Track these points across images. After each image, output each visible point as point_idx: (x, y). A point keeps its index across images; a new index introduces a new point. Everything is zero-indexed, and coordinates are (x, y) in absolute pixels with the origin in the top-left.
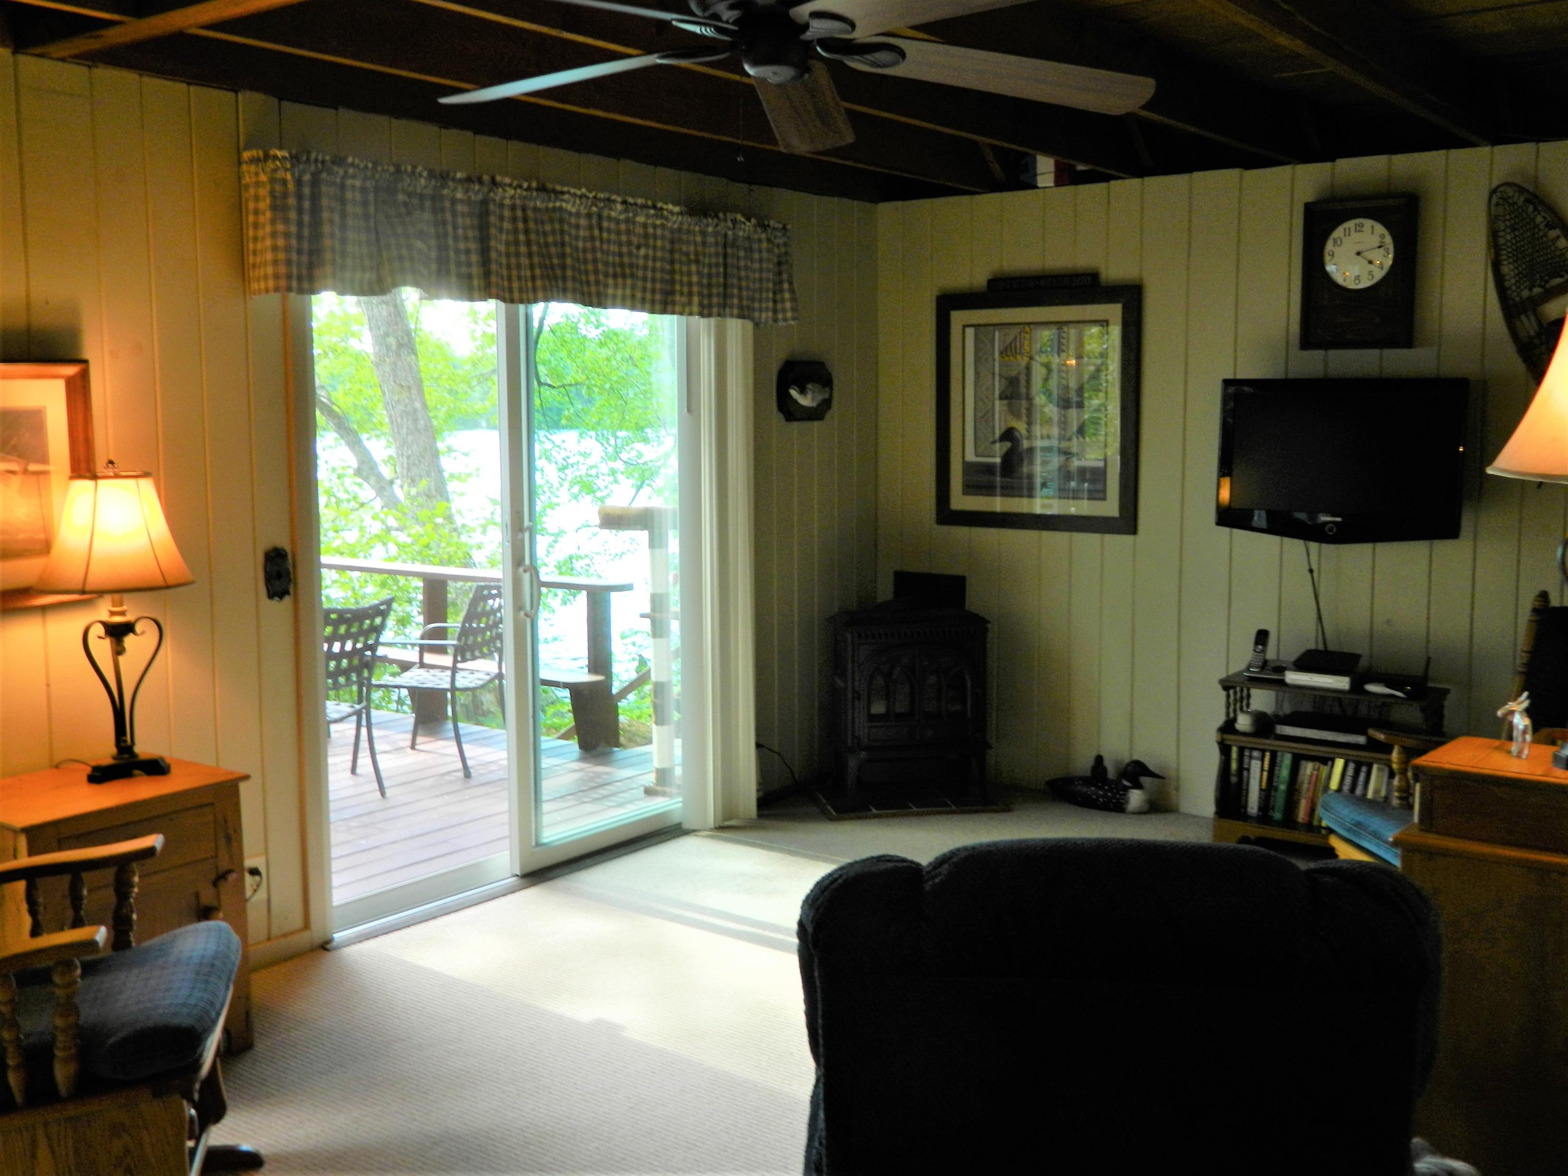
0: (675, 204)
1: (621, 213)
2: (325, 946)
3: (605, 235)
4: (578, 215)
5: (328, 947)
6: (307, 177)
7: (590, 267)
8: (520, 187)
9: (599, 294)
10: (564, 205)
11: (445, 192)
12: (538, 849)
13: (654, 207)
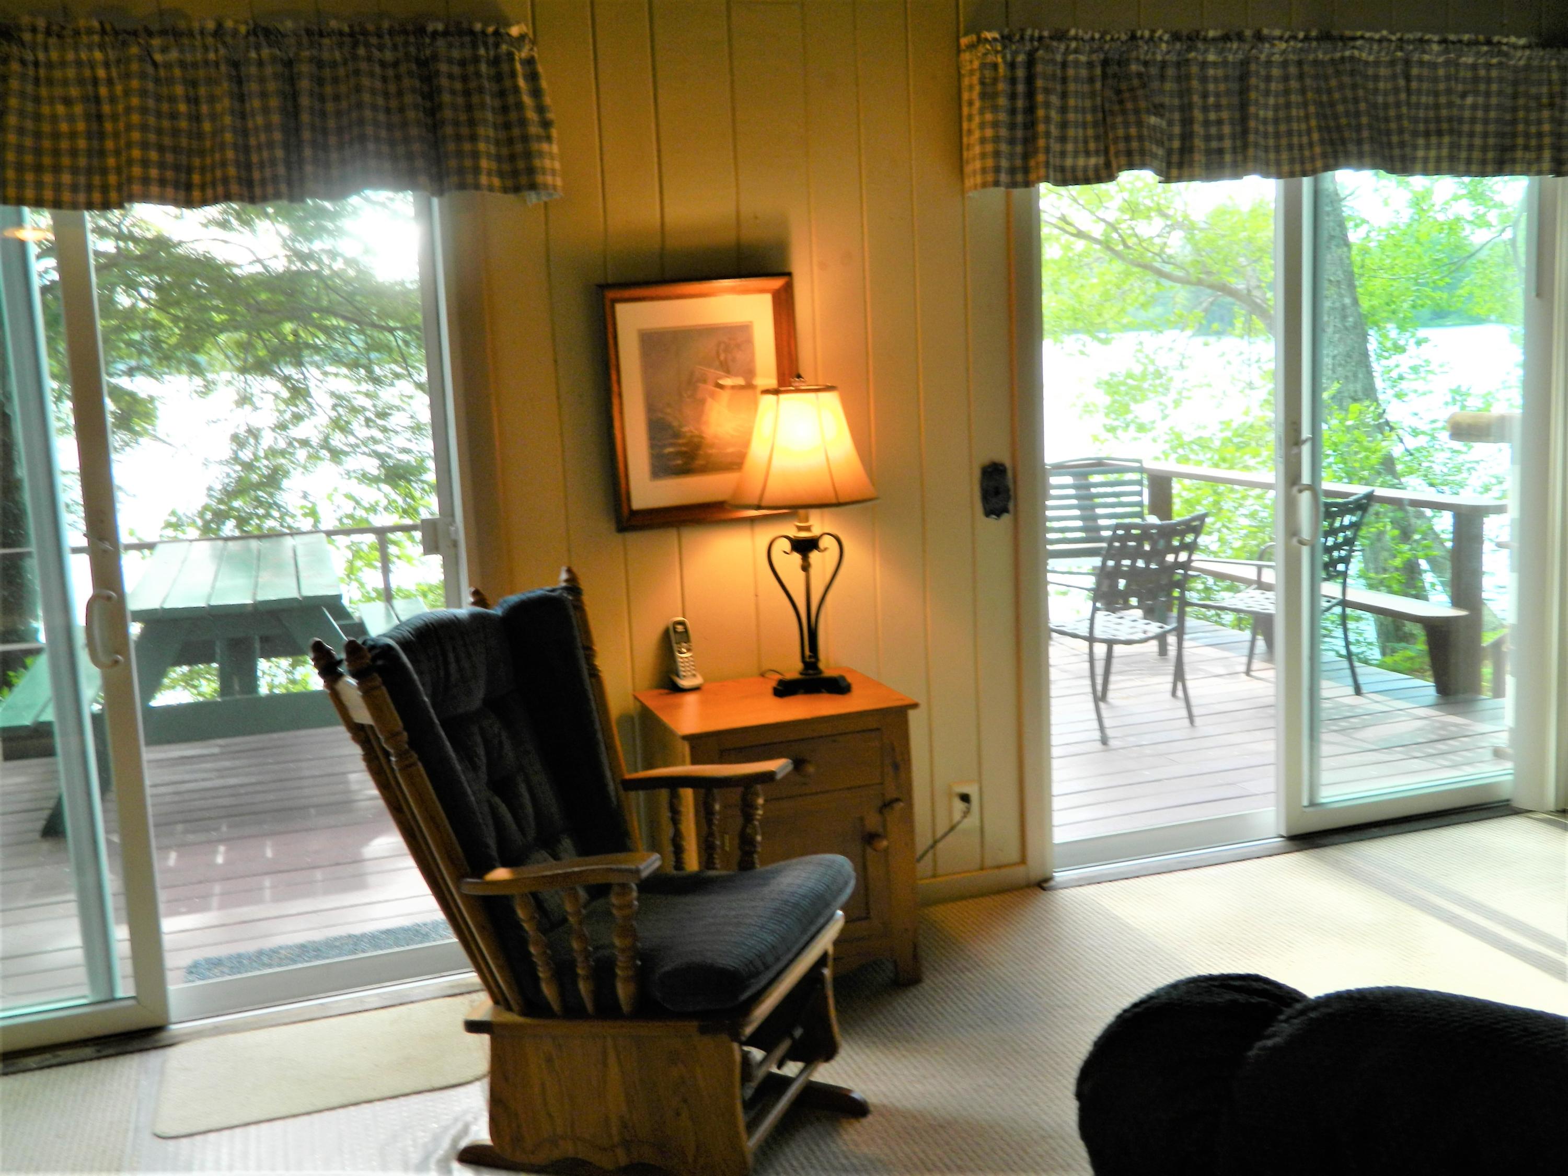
0: (1519, 36)
1: (1439, 54)
2: (1043, 884)
3: (1414, 85)
4: (1377, 63)
5: (1045, 885)
6: (1021, 58)
7: (1393, 126)
8: (1294, 38)
9: (1403, 158)
10: (1356, 53)
11: (1192, 55)
12: (1311, 809)
13: (1489, 42)
